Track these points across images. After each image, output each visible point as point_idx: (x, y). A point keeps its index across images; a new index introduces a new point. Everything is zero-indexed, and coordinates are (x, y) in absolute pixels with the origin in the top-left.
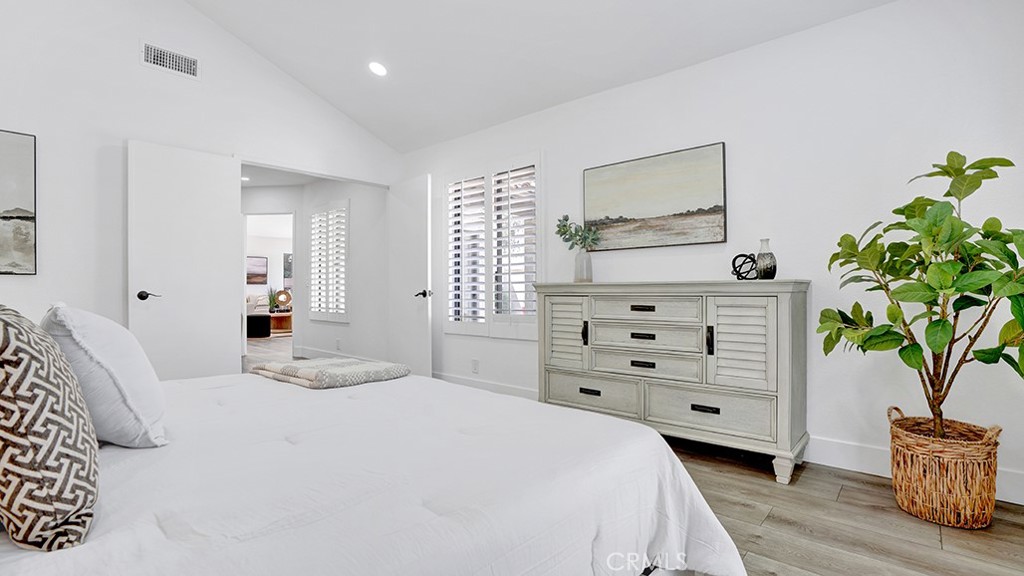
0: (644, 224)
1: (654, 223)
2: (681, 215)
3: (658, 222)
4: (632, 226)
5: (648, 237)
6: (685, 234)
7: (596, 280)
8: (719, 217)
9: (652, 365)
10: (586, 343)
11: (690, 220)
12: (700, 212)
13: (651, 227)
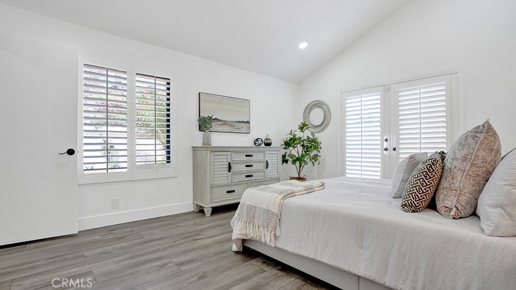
0: (225, 123)
1: (229, 123)
2: (238, 122)
3: (230, 123)
4: (221, 123)
5: (226, 128)
6: (239, 129)
7: (212, 145)
8: (248, 125)
9: (252, 176)
10: (229, 171)
11: (240, 124)
12: (243, 122)
13: (228, 125)
